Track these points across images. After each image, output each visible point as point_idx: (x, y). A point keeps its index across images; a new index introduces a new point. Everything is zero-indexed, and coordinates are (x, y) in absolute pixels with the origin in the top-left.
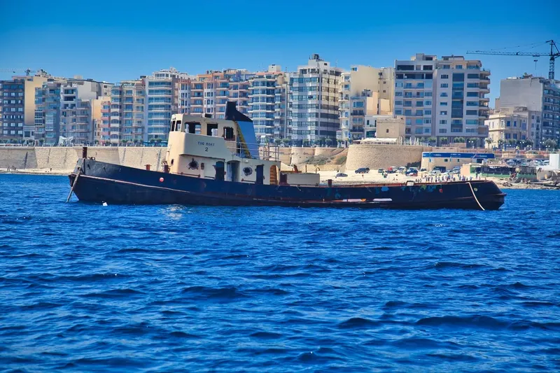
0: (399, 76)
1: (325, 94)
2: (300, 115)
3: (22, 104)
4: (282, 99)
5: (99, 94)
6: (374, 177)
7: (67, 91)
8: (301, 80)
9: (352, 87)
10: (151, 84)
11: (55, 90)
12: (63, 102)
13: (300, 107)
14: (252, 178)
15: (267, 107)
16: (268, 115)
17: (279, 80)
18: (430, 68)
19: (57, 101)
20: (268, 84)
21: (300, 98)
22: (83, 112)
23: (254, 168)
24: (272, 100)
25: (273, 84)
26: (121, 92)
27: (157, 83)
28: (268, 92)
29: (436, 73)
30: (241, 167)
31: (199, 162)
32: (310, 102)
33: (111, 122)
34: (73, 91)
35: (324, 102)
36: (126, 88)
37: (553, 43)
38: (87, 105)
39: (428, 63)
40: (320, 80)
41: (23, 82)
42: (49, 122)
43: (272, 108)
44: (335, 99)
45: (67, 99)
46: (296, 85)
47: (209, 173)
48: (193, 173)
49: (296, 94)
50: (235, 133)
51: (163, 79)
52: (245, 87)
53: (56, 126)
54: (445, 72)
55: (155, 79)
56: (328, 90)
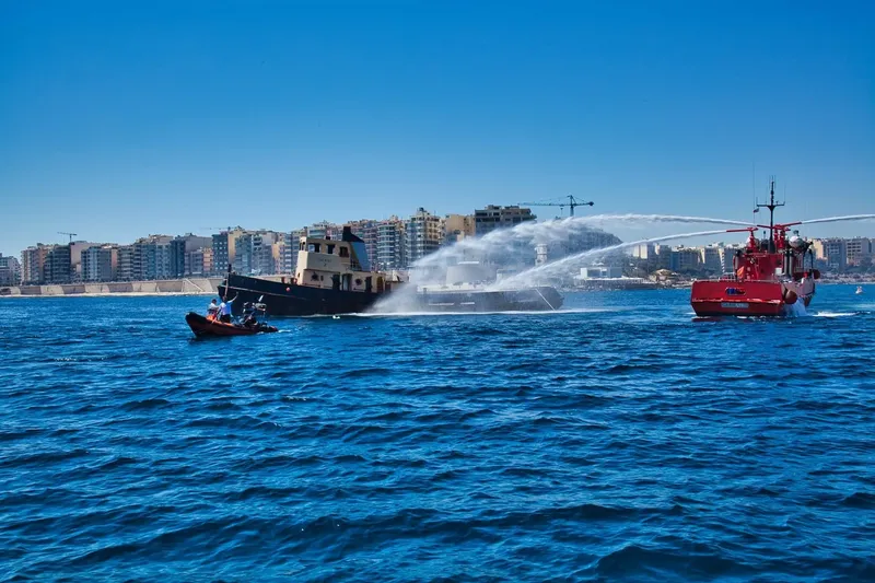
0: (478, 220)
1: (429, 233)
2: (413, 248)
3: (227, 250)
4: (400, 238)
5: (277, 240)
6: (466, 287)
7: (255, 239)
8: (412, 225)
9: (447, 228)
10: (311, 232)
11: (248, 238)
12: (253, 247)
13: (412, 243)
14: (363, 287)
15: (391, 244)
16: (391, 249)
17: (397, 225)
18: (498, 214)
19: (250, 246)
20: (391, 228)
21: (412, 237)
22: (266, 253)
23: (364, 279)
24: (394, 239)
25: (393, 228)
26: (291, 239)
27: (315, 231)
28: (390, 234)
29: (502, 217)
30: (354, 279)
31: (320, 274)
32: (419, 239)
33: (285, 258)
34: (260, 239)
35: (429, 239)
36: (295, 235)
37: (572, 197)
38: (269, 248)
39: (496, 211)
40: (425, 224)
41: (226, 234)
42: (245, 260)
43: (393, 244)
44: (435, 237)
45: (255, 244)
46: (409, 228)
47: (327, 283)
48: (314, 284)
49: (409, 234)
50: (349, 251)
51: (319, 228)
52: (374, 231)
53: (249, 261)
54: (507, 217)
55: (314, 229)
56: (431, 231)
